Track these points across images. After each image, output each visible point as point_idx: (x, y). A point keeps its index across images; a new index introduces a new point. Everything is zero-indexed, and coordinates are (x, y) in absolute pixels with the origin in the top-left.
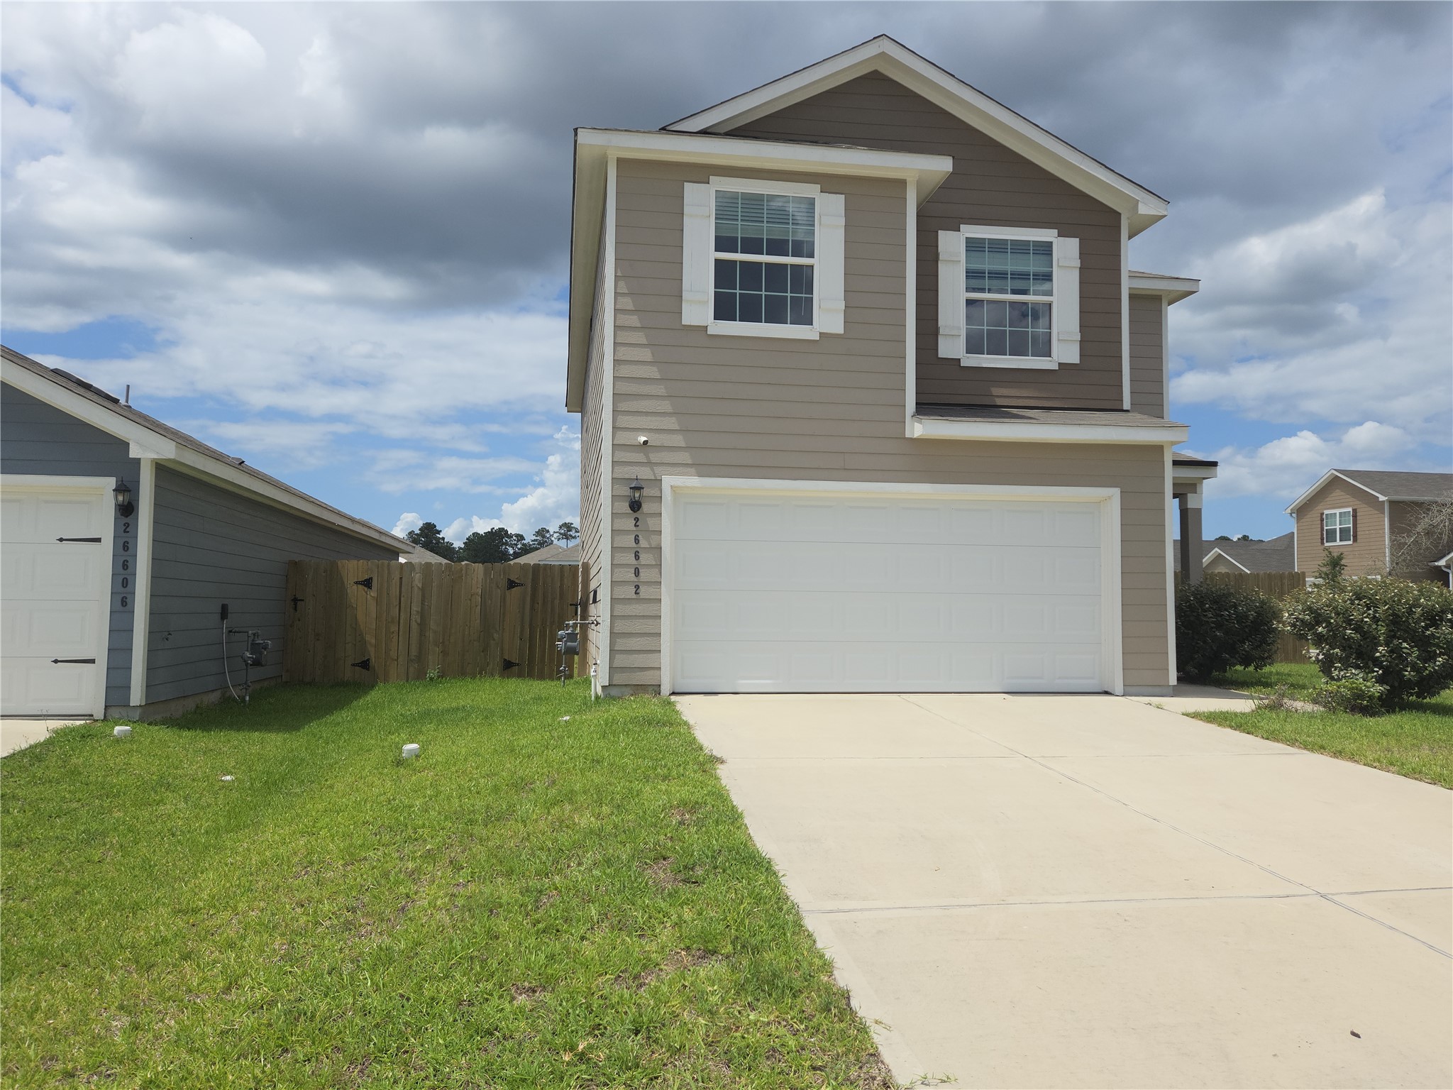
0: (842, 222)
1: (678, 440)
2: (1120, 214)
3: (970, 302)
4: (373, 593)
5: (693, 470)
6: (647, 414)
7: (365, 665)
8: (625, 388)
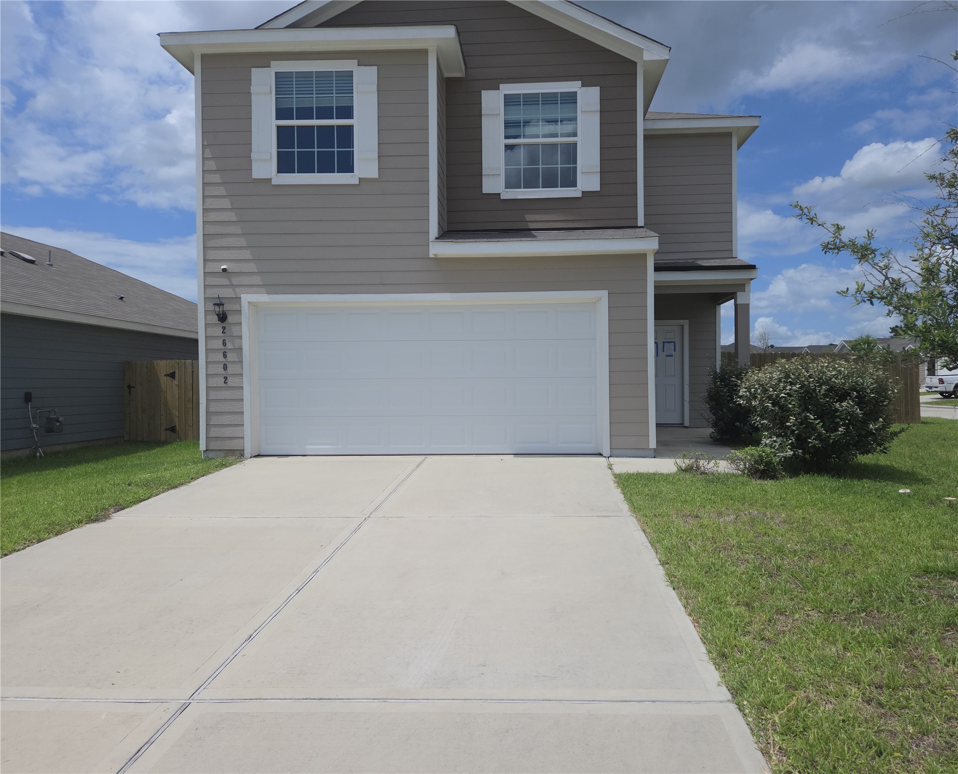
0: (375, 88)
1: (252, 267)
2: (636, 63)
3: (508, 147)
4: (176, 382)
5: (263, 289)
6: (228, 248)
7: (173, 429)
8: (211, 229)
